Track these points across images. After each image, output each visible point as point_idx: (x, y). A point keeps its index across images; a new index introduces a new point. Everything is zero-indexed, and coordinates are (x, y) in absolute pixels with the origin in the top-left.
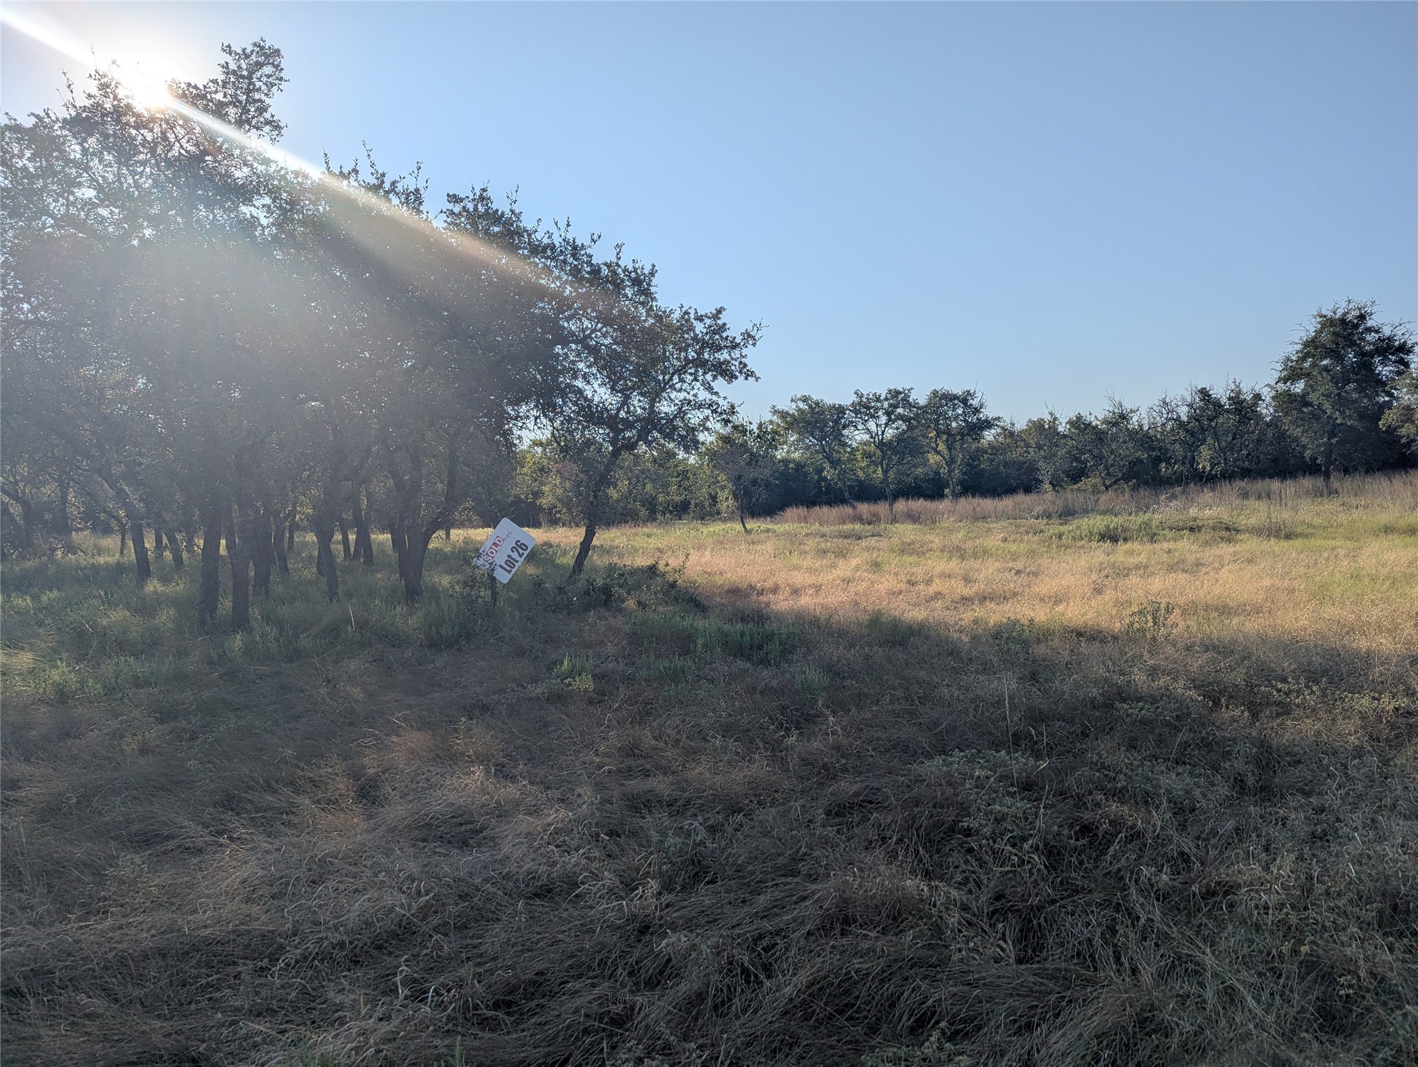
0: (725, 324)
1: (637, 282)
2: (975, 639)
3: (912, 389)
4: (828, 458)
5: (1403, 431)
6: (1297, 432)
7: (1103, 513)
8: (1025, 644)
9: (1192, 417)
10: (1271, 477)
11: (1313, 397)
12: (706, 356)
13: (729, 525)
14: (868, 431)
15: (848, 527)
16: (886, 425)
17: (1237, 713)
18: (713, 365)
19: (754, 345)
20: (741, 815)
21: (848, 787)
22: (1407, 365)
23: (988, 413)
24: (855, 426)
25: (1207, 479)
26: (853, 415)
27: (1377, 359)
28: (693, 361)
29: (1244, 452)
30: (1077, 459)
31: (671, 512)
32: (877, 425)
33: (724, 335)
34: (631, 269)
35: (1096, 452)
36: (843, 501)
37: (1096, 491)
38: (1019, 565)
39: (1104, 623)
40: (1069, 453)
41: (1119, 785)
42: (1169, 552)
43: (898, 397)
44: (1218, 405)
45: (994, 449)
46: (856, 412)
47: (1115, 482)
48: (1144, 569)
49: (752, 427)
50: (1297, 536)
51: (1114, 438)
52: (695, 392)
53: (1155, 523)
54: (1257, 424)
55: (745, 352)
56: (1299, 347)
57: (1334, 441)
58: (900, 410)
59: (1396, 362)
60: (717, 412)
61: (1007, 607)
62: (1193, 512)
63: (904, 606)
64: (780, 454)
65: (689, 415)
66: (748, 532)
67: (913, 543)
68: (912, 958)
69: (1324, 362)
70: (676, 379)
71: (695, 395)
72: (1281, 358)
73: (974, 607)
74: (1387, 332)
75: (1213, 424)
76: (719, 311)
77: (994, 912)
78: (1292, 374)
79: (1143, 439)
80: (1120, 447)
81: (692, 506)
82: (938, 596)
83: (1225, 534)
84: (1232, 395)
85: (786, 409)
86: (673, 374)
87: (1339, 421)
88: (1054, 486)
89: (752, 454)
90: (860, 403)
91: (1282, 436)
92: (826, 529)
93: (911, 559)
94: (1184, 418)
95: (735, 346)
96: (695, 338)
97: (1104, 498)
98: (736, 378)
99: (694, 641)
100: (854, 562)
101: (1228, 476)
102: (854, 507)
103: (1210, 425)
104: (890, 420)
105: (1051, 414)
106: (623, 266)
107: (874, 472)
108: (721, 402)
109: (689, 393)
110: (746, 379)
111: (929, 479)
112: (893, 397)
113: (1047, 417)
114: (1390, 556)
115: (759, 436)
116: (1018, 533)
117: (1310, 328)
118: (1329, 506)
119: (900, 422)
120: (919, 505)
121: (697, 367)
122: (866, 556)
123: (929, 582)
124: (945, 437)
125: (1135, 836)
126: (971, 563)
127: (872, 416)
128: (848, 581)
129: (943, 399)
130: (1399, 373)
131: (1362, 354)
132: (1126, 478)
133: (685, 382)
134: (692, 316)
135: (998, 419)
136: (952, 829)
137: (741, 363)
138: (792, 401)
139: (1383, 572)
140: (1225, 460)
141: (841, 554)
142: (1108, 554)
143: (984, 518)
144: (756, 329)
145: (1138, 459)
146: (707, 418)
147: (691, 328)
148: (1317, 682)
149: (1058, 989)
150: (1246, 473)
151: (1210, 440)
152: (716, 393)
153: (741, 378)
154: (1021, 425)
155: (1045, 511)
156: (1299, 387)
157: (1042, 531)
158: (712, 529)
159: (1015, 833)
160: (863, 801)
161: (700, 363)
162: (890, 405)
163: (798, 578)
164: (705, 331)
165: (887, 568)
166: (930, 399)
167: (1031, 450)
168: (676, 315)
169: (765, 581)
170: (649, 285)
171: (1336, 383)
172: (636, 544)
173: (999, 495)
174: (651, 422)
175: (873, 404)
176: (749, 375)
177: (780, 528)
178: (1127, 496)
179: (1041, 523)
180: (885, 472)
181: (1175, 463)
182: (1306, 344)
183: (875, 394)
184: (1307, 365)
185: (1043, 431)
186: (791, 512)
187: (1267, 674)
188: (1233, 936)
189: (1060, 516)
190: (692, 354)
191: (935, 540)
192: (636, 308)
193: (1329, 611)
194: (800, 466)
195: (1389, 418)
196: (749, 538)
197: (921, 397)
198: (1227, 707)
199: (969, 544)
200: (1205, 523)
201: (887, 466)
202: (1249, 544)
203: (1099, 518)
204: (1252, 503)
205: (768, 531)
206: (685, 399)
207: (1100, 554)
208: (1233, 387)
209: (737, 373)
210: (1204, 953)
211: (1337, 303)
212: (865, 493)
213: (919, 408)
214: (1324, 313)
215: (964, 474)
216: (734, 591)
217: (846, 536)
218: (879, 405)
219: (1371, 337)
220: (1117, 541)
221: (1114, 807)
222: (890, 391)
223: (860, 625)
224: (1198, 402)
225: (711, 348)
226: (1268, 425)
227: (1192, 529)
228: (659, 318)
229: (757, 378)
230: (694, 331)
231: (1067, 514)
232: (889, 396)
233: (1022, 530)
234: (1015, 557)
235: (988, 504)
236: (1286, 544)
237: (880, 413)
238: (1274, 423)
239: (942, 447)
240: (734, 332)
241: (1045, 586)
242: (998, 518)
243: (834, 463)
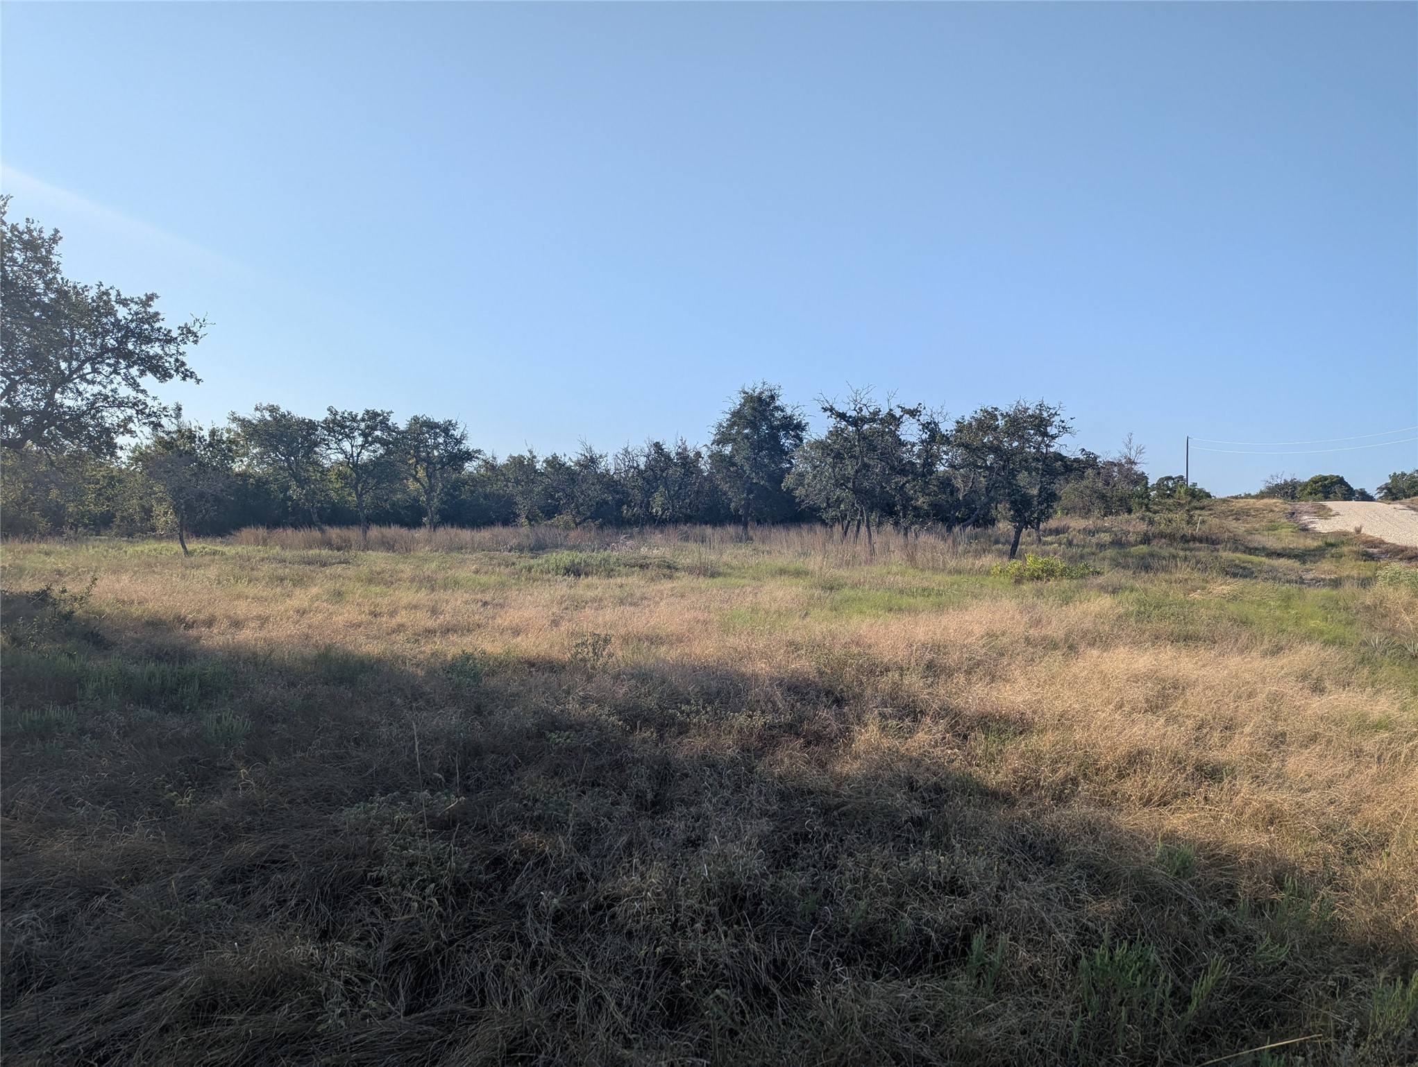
0: (157, 314)
1: (31, 245)
2: (431, 673)
3: (392, 412)
4: (295, 476)
5: (797, 493)
6: (725, 487)
7: (571, 548)
8: (476, 676)
9: (649, 467)
10: (706, 523)
11: (737, 459)
12: (130, 346)
13: (164, 544)
14: (344, 452)
15: (313, 552)
16: (363, 446)
17: (648, 734)
18: (139, 358)
19: (195, 342)
20: (104, 897)
21: (248, 848)
22: (801, 440)
23: (470, 445)
24: (327, 445)
25: (659, 523)
26: (326, 432)
27: (782, 433)
28: (113, 350)
29: (688, 501)
30: (552, 497)
31: (85, 526)
32: (352, 446)
33: (157, 325)
34: (22, 227)
35: (569, 491)
36: (311, 524)
37: (567, 527)
38: (488, 597)
39: (556, 654)
40: (545, 489)
41: (535, 814)
42: (621, 586)
43: (376, 420)
44: (668, 457)
45: (473, 480)
46: (330, 430)
47: (584, 520)
48: (599, 602)
49: (202, 433)
50: (719, 574)
51: (585, 479)
52: (113, 386)
53: (613, 560)
54: (697, 478)
55: (182, 348)
56: (729, 416)
57: (751, 496)
58: (378, 433)
59: (793, 436)
60: (143, 413)
61: (467, 640)
62: (644, 550)
63: (362, 639)
64: (238, 467)
65: (104, 414)
66: (186, 552)
67: (383, 571)
68: (284, 1035)
69: (746, 431)
70: (88, 368)
71: (114, 391)
72: (715, 423)
73: (436, 639)
74: (789, 412)
75: (664, 475)
76: (151, 298)
77: (391, 964)
78: (723, 439)
79: (607, 482)
80: (589, 489)
81: (117, 521)
82: (401, 628)
83: (667, 571)
84: (680, 450)
85: (249, 417)
86: (84, 362)
87: (754, 481)
88: (530, 521)
89: (201, 464)
90: (334, 421)
91: (715, 489)
92: (288, 554)
93: (378, 590)
94: (642, 467)
95: (169, 340)
96: (117, 323)
97: (573, 534)
98: (171, 376)
99: (82, 687)
100: (314, 590)
101: (675, 521)
102: (323, 532)
103: (661, 476)
104: (366, 441)
105: (531, 452)
106: (9, 223)
107: (350, 494)
108: (149, 402)
109: (105, 387)
110: (184, 379)
111: (407, 507)
112: (370, 419)
113: (527, 455)
114: (780, 594)
115: (210, 445)
116: (491, 565)
117: (736, 402)
118: (744, 550)
119: (378, 445)
120: (394, 531)
121: (117, 357)
122: (329, 585)
123: (392, 614)
124: (425, 465)
125: (543, 861)
126: (441, 595)
127: (348, 436)
128: (302, 612)
129: (423, 426)
130: (796, 446)
131: (771, 427)
132: (593, 517)
133: (100, 373)
134: (113, 297)
135: (479, 451)
136: (363, 880)
137: (177, 360)
138: (257, 409)
139: (774, 606)
140: (673, 506)
141: (299, 582)
142: (571, 587)
143: (460, 549)
144: (198, 324)
145: (604, 500)
146: (130, 419)
147: (112, 312)
148: (711, 702)
149: (441, 1033)
150: (689, 519)
151: (661, 488)
152: (144, 392)
153: (177, 378)
154: (502, 460)
155: (519, 544)
156: (728, 450)
157: (514, 564)
158: (139, 549)
159: (425, 876)
160: (265, 862)
161: (121, 352)
162: (368, 427)
163: (242, 609)
164: (130, 317)
165: (350, 598)
166: (410, 425)
167: (510, 484)
168: (93, 293)
169: (199, 611)
170: (49, 252)
171: (754, 449)
172: (27, 564)
173: (478, 526)
174: (49, 416)
175: (348, 424)
176: (187, 375)
177: (230, 550)
178: (593, 533)
179: (513, 556)
180: (360, 496)
181: (634, 506)
182: (734, 414)
183: (350, 414)
184: (734, 432)
185: (522, 466)
186: (247, 533)
187: (676, 698)
188: (610, 947)
189: (531, 550)
190: (111, 342)
191: (407, 569)
192: (30, 277)
193: (731, 641)
194: (261, 482)
195: (788, 481)
196: (188, 561)
197: (401, 421)
198: (641, 729)
199: (441, 576)
200: (652, 561)
201: (362, 489)
202: (684, 581)
203: (566, 552)
204: (692, 546)
205: (215, 553)
206: (100, 394)
207: (563, 587)
208: (680, 443)
209: (172, 372)
210: (583, 967)
211: (755, 383)
212: (337, 516)
213: (399, 433)
214: (746, 390)
215: (445, 503)
216: (155, 624)
217: (310, 563)
218: (355, 425)
219: (778, 414)
220: (579, 575)
221: (528, 837)
222: (368, 412)
223: (305, 661)
224: (653, 455)
225: (138, 338)
226: (706, 479)
227: (641, 566)
228: (63, 294)
229: (198, 381)
230: (115, 315)
231: (539, 548)
232: (366, 417)
233: (495, 562)
234: (484, 588)
235: (466, 535)
236: (710, 581)
237: (356, 434)
238: (709, 478)
239: (421, 474)
240: (170, 322)
241: (510, 617)
242: (474, 550)
243: (302, 482)
